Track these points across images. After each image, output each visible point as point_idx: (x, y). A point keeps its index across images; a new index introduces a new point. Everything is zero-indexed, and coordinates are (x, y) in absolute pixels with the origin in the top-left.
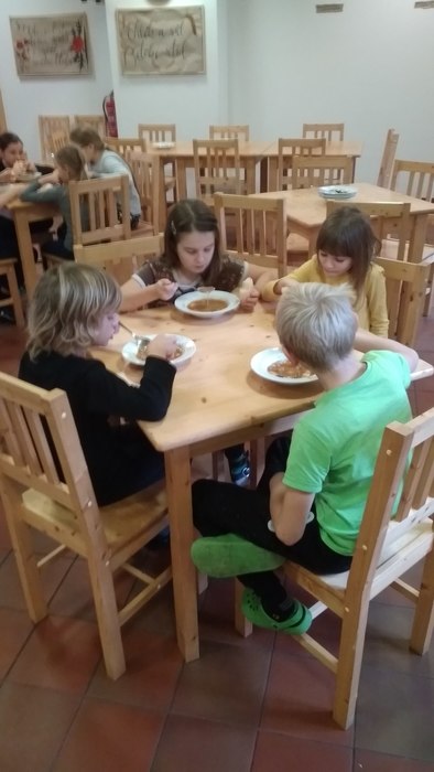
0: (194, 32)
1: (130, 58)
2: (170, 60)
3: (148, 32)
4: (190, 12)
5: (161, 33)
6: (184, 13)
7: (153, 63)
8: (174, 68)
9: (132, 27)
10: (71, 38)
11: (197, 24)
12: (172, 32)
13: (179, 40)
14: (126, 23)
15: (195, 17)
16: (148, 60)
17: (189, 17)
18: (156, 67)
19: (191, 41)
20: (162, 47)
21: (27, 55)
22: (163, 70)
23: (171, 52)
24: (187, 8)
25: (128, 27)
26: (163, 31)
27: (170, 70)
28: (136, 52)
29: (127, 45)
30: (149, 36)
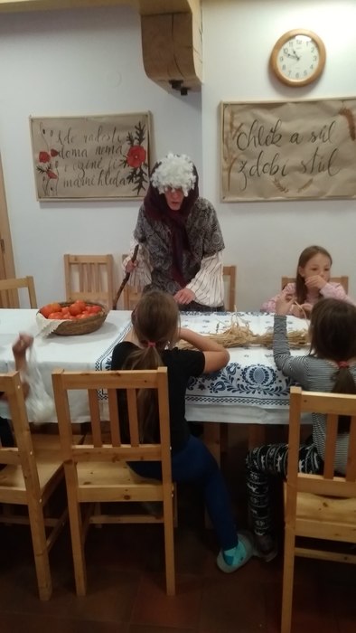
0: (353, 137)
1: (237, 176)
2: (306, 177)
3: (273, 137)
4: (348, 105)
5: (295, 138)
6: (338, 106)
8: (313, 189)
9: (246, 129)
10: (126, 147)
12: (313, 137)
13: (325, 148)
14: (236, 124)
16: (270, 178)
17: (345, 113)
18: (283, 189)
19: (346, 150)
20: (294, 158)
21: (54, 171)
22: (292, 193)
23: (310, 166)
24: (343, 100)
25: (238, 130)
26: (298, 135)
27: (304, 193)
28: (248, 167)
29: (235, 156)
30: (273, 143)
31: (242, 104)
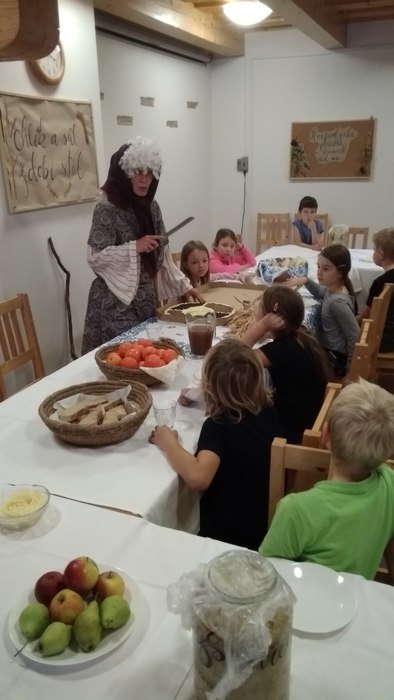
0: (87, 141)
1: (20, 181)
2: (66, 181)
3: (39, 138)
4: (81, 109)
5: (54, 139)
6: (75, 109)
7: (49, 186)
8: (72, 195)
9: (18, 126)
11: (89, 129)
12: (66, 139)
13: (74, 150)
14: (11, 120)
15: (86, 117)
16: (44, 182)
17: (79, 117)
18: (54, 194)
19: (85, 154)
20: (56, 162)
22: (62, 199)
23: (67, 169)
24: (78, 104)
25: (13, 126)
26: (55, 136)
27: (69, 198)
28: (26, 170)
29: (15, 157)
30: (40, 144)
31: (12, 96)
